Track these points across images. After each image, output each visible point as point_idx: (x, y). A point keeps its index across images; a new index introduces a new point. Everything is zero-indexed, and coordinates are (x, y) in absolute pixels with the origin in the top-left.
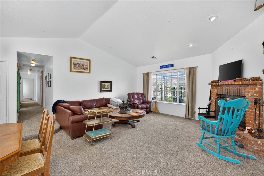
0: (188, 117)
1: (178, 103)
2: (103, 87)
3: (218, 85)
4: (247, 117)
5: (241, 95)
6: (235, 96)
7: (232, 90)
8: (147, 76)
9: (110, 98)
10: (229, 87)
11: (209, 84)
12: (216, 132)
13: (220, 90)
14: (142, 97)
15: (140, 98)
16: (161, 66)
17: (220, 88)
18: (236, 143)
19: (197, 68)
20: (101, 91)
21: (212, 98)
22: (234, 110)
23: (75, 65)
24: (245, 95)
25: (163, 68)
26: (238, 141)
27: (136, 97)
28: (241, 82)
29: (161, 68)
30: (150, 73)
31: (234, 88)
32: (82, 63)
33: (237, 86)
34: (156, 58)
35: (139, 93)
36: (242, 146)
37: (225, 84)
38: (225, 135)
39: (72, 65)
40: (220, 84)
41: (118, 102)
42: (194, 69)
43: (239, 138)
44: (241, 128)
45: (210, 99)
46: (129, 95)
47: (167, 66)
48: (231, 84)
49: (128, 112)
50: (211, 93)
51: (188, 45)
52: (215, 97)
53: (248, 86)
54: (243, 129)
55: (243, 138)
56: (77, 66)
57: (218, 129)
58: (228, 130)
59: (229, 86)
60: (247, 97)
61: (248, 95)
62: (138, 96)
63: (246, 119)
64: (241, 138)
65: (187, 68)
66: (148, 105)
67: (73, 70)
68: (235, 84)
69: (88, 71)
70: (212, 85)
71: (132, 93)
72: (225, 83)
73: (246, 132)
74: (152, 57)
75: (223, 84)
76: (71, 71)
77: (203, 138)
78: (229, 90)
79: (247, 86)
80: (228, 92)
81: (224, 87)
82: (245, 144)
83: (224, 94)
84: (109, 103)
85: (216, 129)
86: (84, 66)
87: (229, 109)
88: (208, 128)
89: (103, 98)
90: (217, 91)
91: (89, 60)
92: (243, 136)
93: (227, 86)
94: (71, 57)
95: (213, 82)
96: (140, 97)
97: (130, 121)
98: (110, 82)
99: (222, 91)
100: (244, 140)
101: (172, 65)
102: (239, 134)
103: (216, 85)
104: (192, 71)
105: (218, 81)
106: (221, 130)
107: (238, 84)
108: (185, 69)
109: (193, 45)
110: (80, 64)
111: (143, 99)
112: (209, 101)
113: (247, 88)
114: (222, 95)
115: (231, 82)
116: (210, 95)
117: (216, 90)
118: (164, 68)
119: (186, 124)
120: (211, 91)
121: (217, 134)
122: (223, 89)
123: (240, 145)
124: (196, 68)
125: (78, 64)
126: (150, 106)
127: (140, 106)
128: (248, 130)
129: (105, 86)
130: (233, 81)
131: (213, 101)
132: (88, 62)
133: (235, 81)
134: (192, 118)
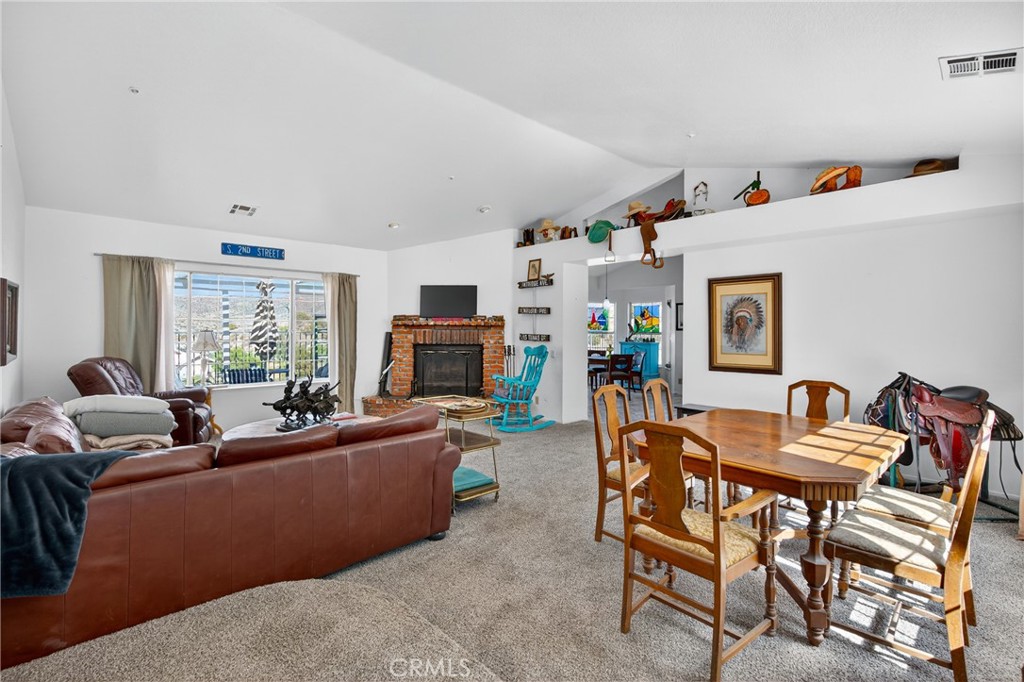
4: (487, 376)
5: (476, 343)
6: (465, 345)
7: (458, 336)
11: (389, 321)
13: (425, 336)
17: (421, 332)
19: (359, 279)
24: (484, 342)
25: (234, 253)
30: (162, 261)
31: (462, 331)
33: (469, 328)
40: (424, 323)
42: (351, 280)
50: (391, 342)
53: (489, 329)
59: (450, 328)
60: (486, 345)
61: (489, 342)
63: (485, 379)
65: (332, 275)
70: (395, 326)
78: (448, 336)
81: (435, 331)
83: (436, 344)
90: (415, 338)
95: (399, 318)
99: (430, 337)
101: (279, 254)
103: (413, 326)
104: (346, 285)
105: (416, 318)
108: (325, 275)
113: (487, 332)
114: (431, 344)
117: (411, 337)
118: (244, 254)
120: (391, 338)
122: (434, 334)
124: (355, 277)
131: (401, 360)
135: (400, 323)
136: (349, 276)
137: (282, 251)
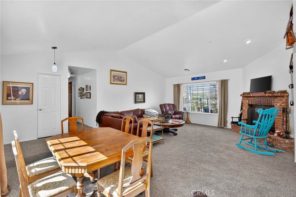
0: (221, 126)
1: (210, 113)
2: (137, 98)
3: (250, 96)
4: (276, 123)
5: (271, 105)
6: (266, 106)
7: (263, 101)
8: (177, 87)
9: (145, 109)
10: (259, 99)
11: (241, 95)
12: (254, 134)
13: (251, 101)
14: (173, 108)
15: (171, 109)
16: (192, 78)
17: (251, 99)
18: (268, 144)
19: (229, 81)
20: (136, 102)
21: (243, 108)
22: (269, 116)
23: (114, 77)
24: (274, 105)
25: (194, 80)
26: (269, 142)
27: (168, 108)
28: (271, 94)
29: (192, 80)
30: (181, 84)
31: (265, 99)
32: (120, 75)
33: (268, 97)
34: (189, 70)
35: (170, 104)
36: (273, 146)
37: (256, 96)
38: (261, 136)
39: (112, 77)
40: (251, 95)
41: (154, 113)
42: (226, 81)
43: (270, 140)
44: (271, 132)
45: (242, 109)
46: (161, 106)
47: (198, 78)
48: (262, 95)
49: (168, 121)
50: (242, 104)
51: (222, 60)
52: (246, 107)
53: (277, 98)
54: (273, 133)
55: (273, 140)
56: (116, 78)
57: (256, 131)
58: (263, 132)
59: (260, 97)
60: (276, 106)
61: (277, 105)
62: (170, 107)
63: (276, 124)
64: (272, 140)
65: (219, 81)
66: (181, 116)
67: (112, 82)
68: (266, 96)
69: (125, 83)
70: (243, 97)
71: (163, 104)
72: (256, 94)
73: (276, 135)
74: (185, 70)
75: (254, 96)
76: (111, 83)
77: (242, 140)
78: (260, 101)
79: (275, 97)
80: (259, 102)
81: (255, 99)
82: (275, 144)
83: (255, 105)
84: (144, 114)
85: (255, 131)
86: (121, 78)
87: (266, 115)
88: (247, 131)
89: (139, 109)
90: (249, 102)
91: (126, 72)
92: (274, 138)
93: (258, 97)
94: (111, 70)
95: (244, 94)
96: (171, 107)
97: (171, 129)
98: (144, 94)
99: (253, 101)
100: (274, 141)
101: (204, 78)
102: (270, 137)
103: (248, 96)
104: (224, 84)
105: (249, 93)
106: (259, 132)
107: (268, 96)
108: (217, 81)
109: (227, 61)
110: (118, 77)
111: (174, 109)
112: (241, 111)
113: (276, 99)
114: (254, 105)
115: (262, 94)
116: (242, 106)
117: (247, 101)
118: (196, 79)
119: (220, 132)
120: (242, 102)
121: (255, 136)
122: (255, 100)
123: (271, 145)
125: (117, 76)
126: (182, 116)
127: (173, 116)
128: (277, 133)
129: (139, 97)
130: (264, 93)
131: (245, 111)
132: (125, 74)
133: (265, 93)
134: (224, 127)
135: (245, 96)
136: (225, 80)
137: (205, 77)
